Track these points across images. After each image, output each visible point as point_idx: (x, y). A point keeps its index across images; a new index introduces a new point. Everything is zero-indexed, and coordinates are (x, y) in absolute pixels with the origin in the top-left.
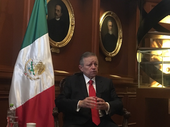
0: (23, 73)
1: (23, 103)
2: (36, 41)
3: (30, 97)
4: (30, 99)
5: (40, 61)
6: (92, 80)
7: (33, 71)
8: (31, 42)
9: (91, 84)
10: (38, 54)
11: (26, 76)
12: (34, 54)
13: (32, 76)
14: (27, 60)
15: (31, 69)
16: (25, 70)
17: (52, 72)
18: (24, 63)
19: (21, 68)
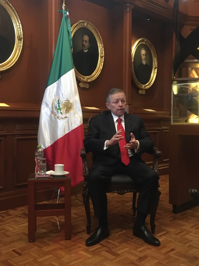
0: (50, 112)
1: (52, 143)
2: (61, 77)
3: (58, 137)
4: (59, 138)
5: (67, 99)
6: (120, 118)
7: (60, 109)
8: (57, 79)
9: (119, 123)
10: (64, 92)
11: (53, 116)
12: (60, 92)
13: (60, 115)
14: (54, 99)
15: (58, 108)
16: (52, 109)
17: (80, 110)
18: (51, 102)
19: (48, 107)
